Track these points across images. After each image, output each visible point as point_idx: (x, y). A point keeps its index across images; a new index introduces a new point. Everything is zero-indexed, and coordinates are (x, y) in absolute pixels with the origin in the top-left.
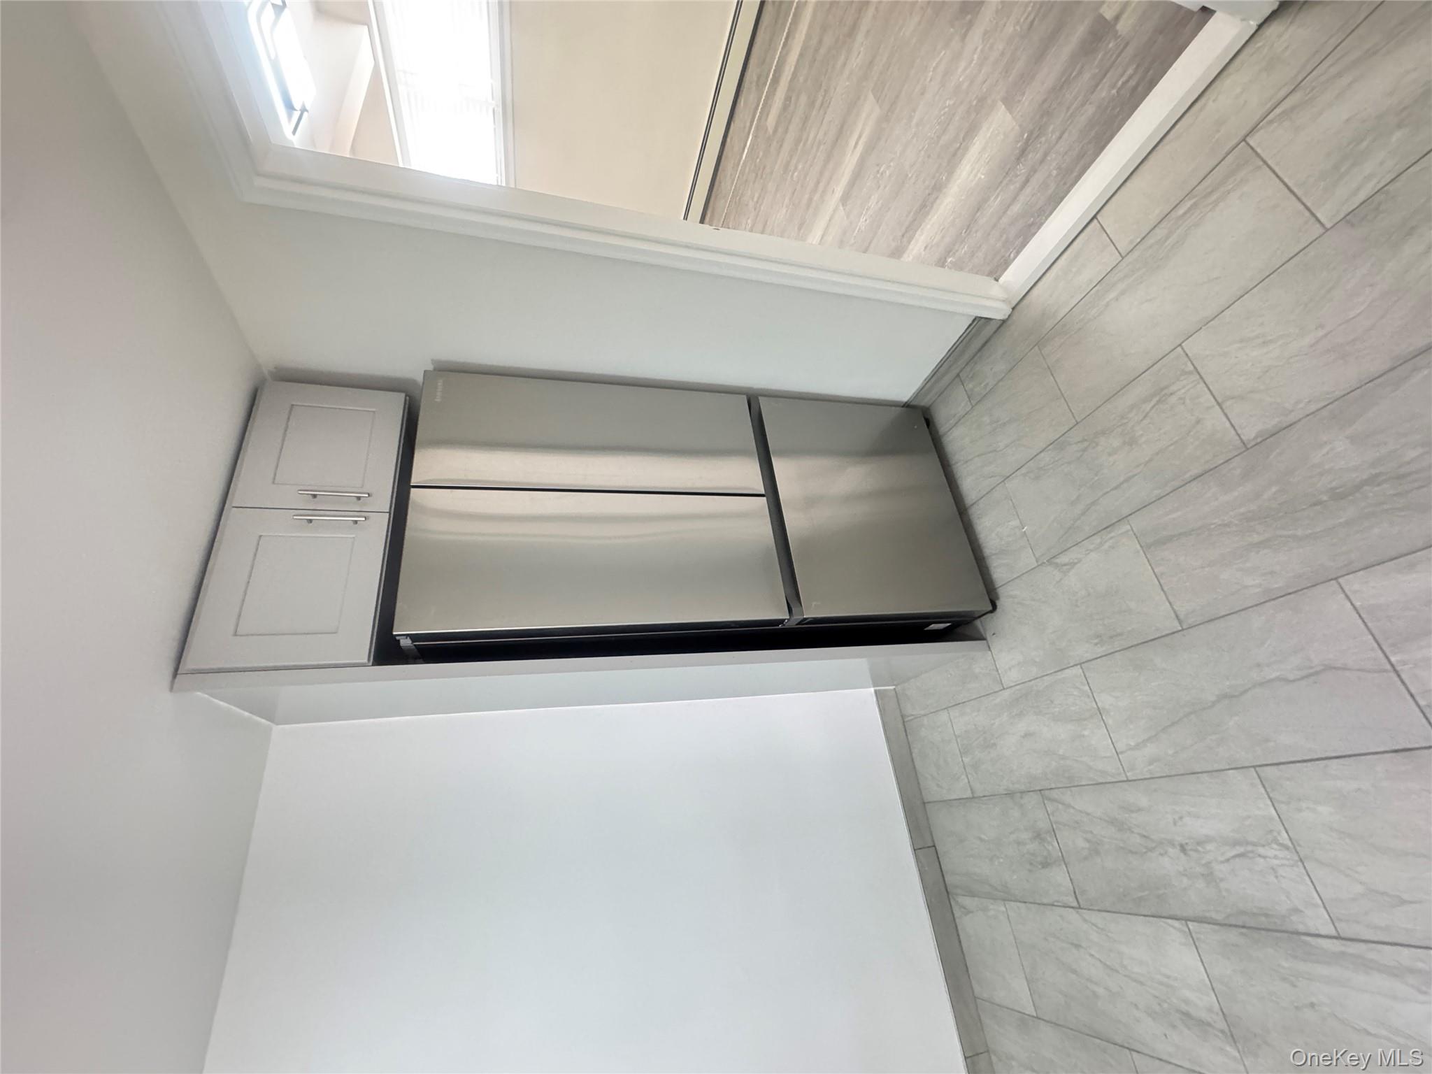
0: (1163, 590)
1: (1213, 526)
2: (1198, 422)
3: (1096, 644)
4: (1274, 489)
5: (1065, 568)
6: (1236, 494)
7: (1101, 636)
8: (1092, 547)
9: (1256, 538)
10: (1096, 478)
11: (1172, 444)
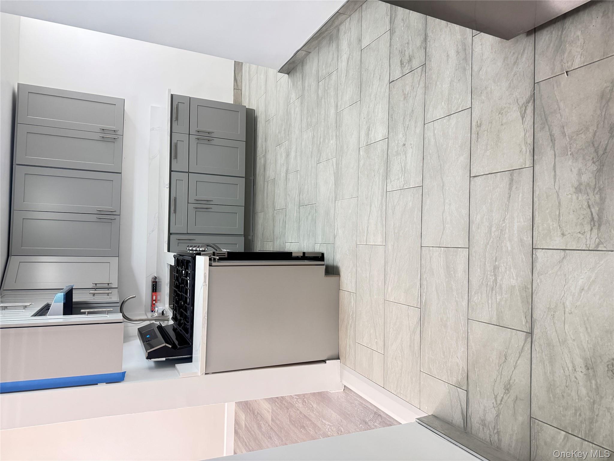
0: (489, 174)
1: (506, 213)
2: (563, 235)
3: (477, 122)
4: (509, 248)
5: (524, 108)
6: (516, 232)
7: (480, 127)
8: (527, 135)
9: (494, 229)
10: (569, 153)
11: (559, 213)
